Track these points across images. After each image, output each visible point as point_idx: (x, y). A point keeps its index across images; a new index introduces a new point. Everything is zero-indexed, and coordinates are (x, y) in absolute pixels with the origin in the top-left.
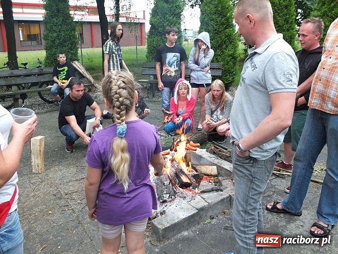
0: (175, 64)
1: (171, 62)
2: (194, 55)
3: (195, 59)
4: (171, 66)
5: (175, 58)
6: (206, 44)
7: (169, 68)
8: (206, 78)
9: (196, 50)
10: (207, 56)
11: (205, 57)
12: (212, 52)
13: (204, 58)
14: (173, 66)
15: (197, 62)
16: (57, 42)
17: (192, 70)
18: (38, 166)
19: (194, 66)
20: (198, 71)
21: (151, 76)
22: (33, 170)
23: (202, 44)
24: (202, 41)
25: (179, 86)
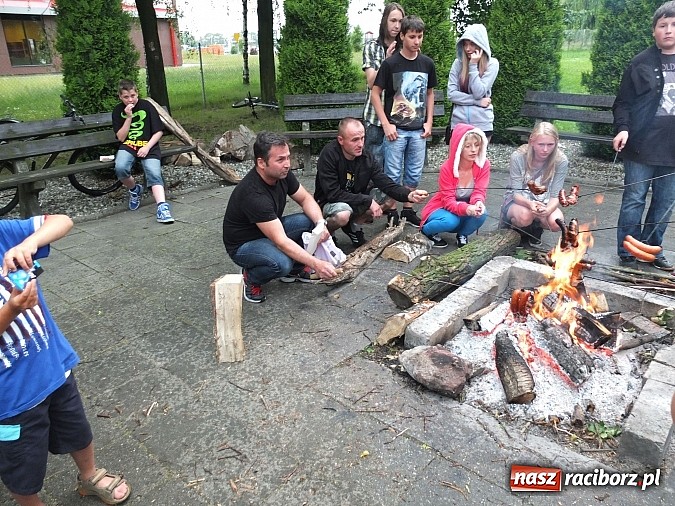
0: (418, 94)
1: (411, 90)
2: (459, 73)
3: (460, 81)
4: (409, 99)
5: (419, 83)
6: (480, 49)
7: (406, 102)
8: (485, 120)
9: (461, 64)
10: (486, 73)
11: (481, 76)
12: (494, 65)
13: (479, 78)
14: (414, 100)
15: (465, 88)
16: (96, 55)
17: (455, 104)
18: (235, 346)
19: (462, 97)
20: (469, 105)
21: (304, 124)
22: (220, 357)
23: (473, 48)
24: (473, 44)
25: (466, 140)
